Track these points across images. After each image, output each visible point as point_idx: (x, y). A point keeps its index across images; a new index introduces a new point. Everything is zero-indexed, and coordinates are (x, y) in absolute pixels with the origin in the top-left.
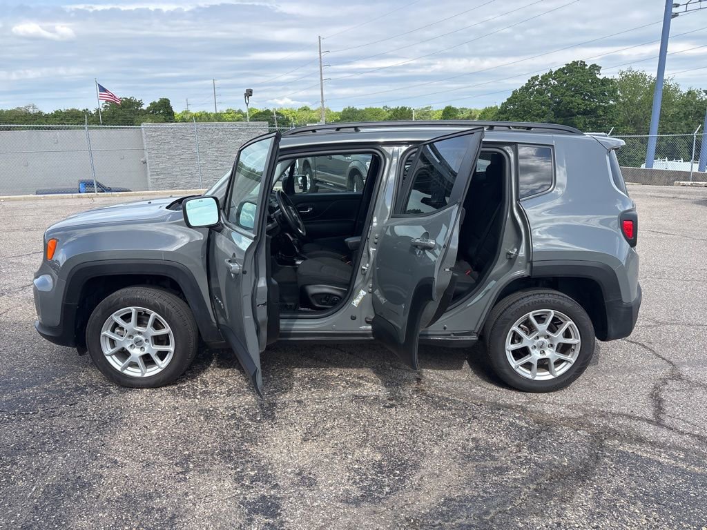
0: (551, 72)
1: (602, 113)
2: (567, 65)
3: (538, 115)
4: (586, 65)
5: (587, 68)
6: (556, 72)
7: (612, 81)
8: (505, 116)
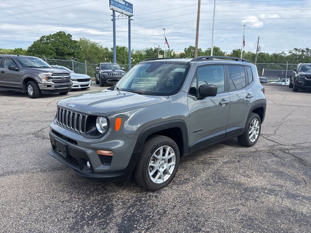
0: (51, 35)
1: (76, 55)
2: (57, 33)
3: (48, 54)
4: (66, 34)
5: (66, 35)
6: (53, 35)
7: (77, 42)
8: (31, 53)
